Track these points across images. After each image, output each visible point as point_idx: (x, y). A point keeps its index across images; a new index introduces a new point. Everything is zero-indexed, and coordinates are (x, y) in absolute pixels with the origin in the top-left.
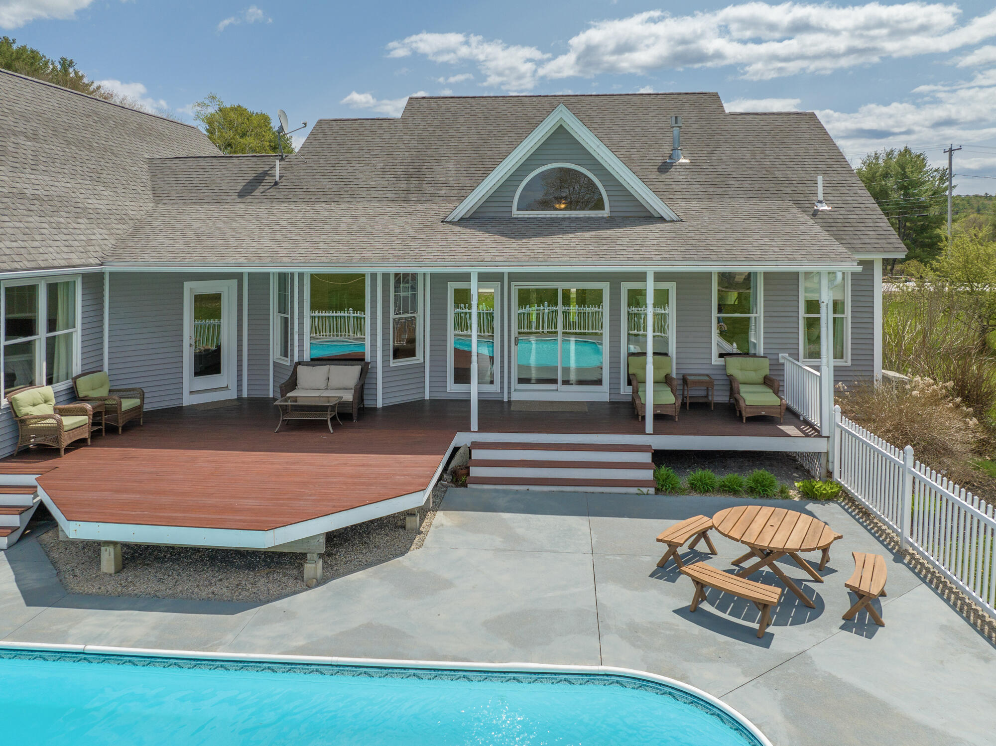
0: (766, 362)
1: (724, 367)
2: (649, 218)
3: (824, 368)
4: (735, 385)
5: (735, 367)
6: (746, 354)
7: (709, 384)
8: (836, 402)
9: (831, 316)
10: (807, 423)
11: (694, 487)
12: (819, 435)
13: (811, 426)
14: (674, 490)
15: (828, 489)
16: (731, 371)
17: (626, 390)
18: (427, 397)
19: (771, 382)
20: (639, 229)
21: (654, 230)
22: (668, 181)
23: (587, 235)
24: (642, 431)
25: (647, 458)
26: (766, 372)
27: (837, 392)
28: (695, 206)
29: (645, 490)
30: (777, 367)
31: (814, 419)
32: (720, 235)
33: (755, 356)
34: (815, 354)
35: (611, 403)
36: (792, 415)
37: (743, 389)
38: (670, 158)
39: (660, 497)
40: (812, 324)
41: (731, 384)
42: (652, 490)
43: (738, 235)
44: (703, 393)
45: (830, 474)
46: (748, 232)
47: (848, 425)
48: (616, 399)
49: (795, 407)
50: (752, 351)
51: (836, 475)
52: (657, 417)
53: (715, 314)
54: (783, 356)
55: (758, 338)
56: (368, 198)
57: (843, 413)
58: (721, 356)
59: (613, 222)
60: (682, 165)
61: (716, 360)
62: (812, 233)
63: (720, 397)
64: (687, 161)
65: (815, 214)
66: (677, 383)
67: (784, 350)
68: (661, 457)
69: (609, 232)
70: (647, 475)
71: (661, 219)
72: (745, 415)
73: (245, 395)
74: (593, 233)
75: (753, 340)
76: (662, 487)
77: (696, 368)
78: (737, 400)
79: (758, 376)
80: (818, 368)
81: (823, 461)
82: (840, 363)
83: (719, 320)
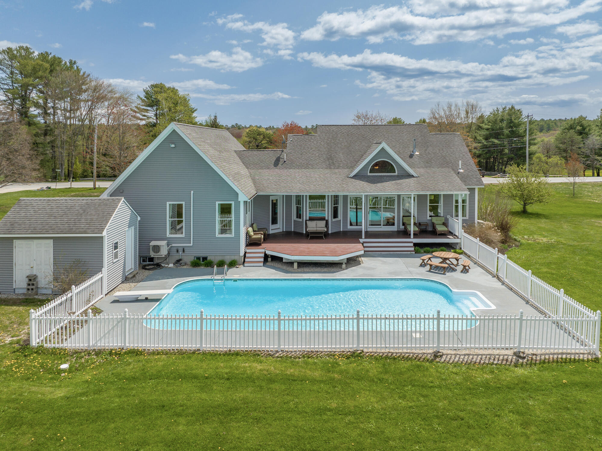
0: (444, 218)
1: (431, 220)
2: (410, 176)
3: (459, 220)
4: (435, 225)
5: (435, 220)
6: (437, 216)
7: (427, 225)
8: (463, 229)
9: (462, 204)
10: (455, 235)
11: (425, 252)
12: (458, 238)
13: (456, 236)
14: (419, 253)
15: (460, 251)
16: (433, 221)
17: (402, 227)
18: (341, 230)
19: (445, 224)
20: (407, 180)
21: (411, 180)
22: (413, 161)
23: (393, 182)
24: (410, 238)
25: (412, 245)
26: (444, 221)
27: (463, 226)
28: (422, 170)
29: (412, 253)
30: (447, 219)
31: (457, 234)
32: (431, 182)
33: (440, 216)
34: (457, 216)
35: (397, 231)
36: (451, 233)
37: (437, 226)
38: (413, 152)
39: (416, 254)
40: (457, 207)
41: (433, 225)
42: (414, 253)
43: (436, 182)
44: (425, 228)
45: (461, 249)
46: (439, 181)
47: (466, 235)
48: (399, 230)
49: (452, 231)
50: (439, 215)
51: (462, 249)
52: (414, 234)
53: (428, 204)
54: (448, 216)
55: (441, 211)
56: (318, 167)
57: (464, 232)
58: (430, 216)
59: (400, 177)
60: (417, 155)
61: (429, 218)
62: (457, 182)
63: (430, 229)
64: (418, 153)
65: (459, 173)
66: (418, 225)
67: (449, 215)
68: (415, 245)
69: (399, 181)
70: (413, 249)
71: (413, 176)
72: (438, 233)
73: (284, 230)
74: (394, 181)
75: (439, 211)
76: (416, 252)
77: (423, 220)
78: (435, 229)
79: (441, 222)
80: (458, 220)
81: (459, 245)
82: (464, 218)
83: (430, 206)
